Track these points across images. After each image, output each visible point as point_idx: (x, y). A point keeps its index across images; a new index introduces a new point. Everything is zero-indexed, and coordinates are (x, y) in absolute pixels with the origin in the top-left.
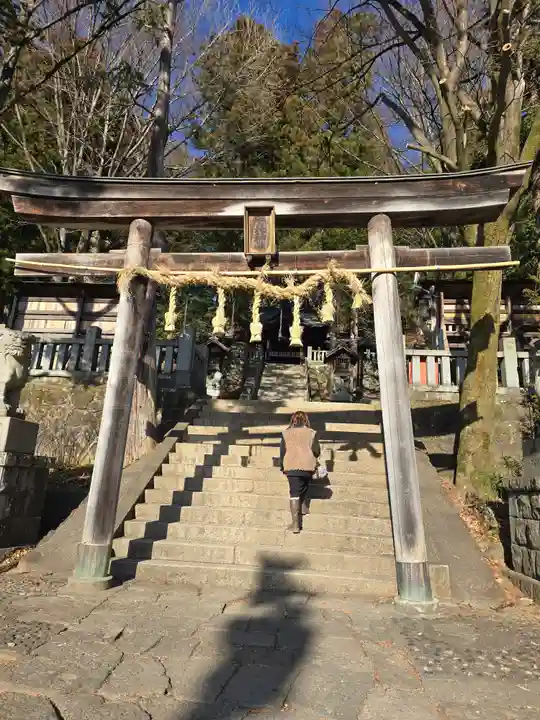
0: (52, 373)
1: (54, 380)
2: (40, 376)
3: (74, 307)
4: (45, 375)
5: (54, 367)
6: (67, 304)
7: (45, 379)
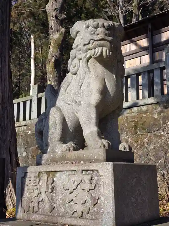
0: (141, 102)
1: (144, 108)
2: (130, 107)
3: (144, 43)
4: (135, 105)
5: (141, 97)
6: (138, 42)
7: (135, 109)
